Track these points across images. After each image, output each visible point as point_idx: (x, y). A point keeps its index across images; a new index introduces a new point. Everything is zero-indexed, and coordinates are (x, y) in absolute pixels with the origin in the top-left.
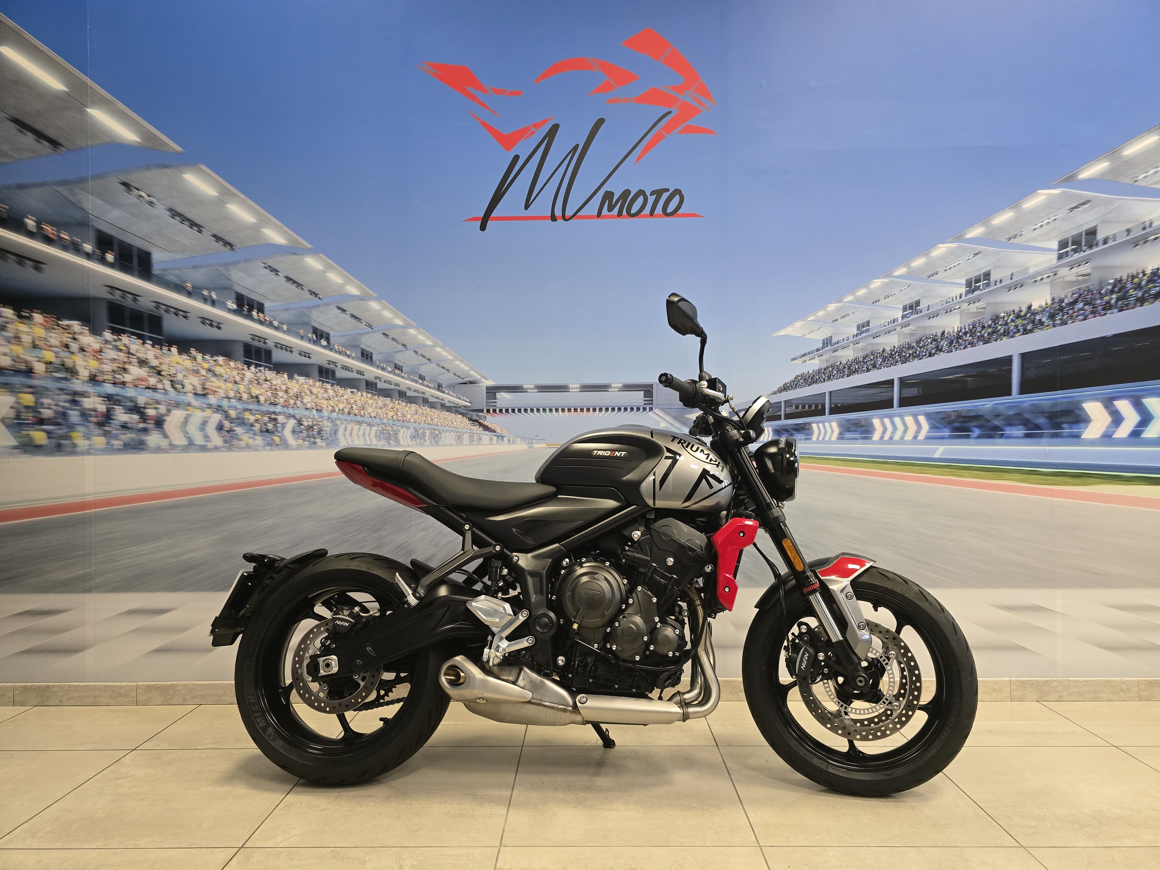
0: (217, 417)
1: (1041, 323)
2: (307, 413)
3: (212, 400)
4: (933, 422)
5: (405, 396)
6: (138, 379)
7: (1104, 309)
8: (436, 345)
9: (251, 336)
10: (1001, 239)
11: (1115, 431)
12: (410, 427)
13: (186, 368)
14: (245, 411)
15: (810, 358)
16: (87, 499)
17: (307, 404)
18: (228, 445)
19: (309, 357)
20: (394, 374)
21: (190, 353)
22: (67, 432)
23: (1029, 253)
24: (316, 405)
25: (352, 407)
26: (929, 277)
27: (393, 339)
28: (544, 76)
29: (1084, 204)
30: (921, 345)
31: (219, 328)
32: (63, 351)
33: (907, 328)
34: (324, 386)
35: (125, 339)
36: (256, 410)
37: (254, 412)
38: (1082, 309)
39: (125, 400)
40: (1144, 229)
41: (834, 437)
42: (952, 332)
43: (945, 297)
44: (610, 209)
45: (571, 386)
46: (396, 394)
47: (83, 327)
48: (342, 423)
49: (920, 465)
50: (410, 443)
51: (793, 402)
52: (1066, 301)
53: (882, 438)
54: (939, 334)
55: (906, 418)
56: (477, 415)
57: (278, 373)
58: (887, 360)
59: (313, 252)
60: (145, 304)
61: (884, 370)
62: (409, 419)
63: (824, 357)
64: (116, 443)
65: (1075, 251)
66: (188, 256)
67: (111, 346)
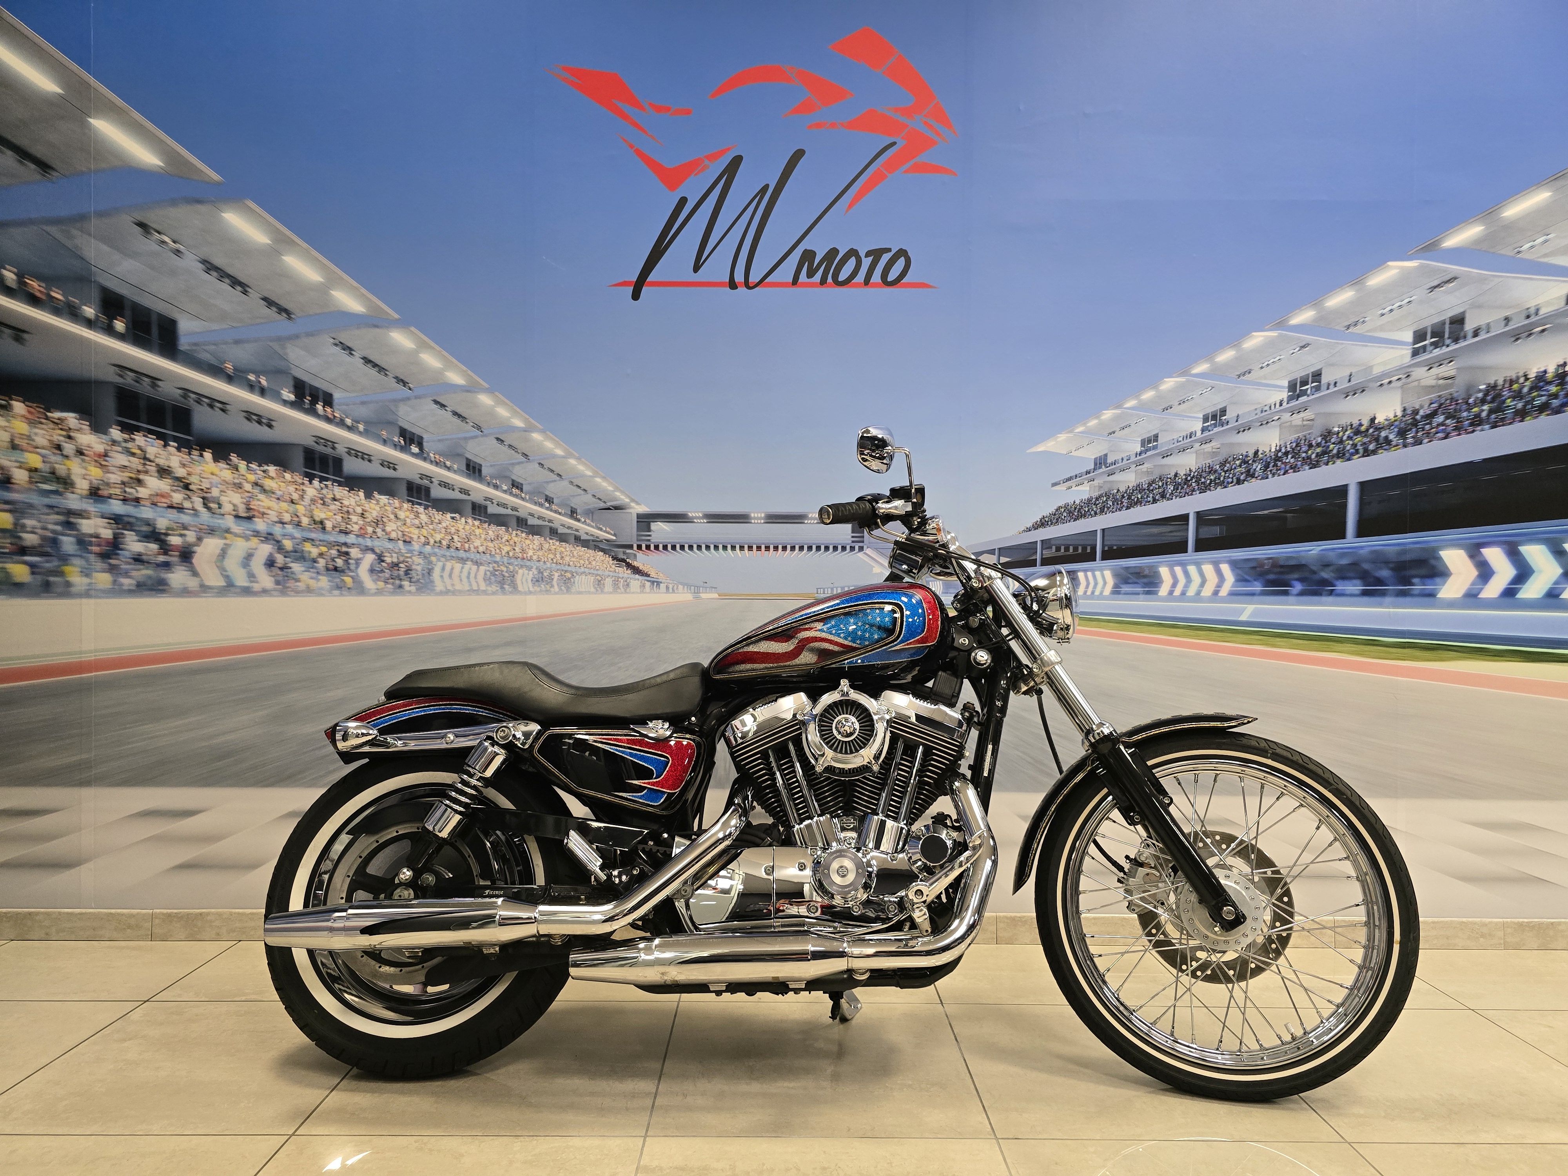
0: (266, 549)
1: (1388, 441)
2: (390, 545)
3: (260, 525)
4: (1240, 572)
5: (526, 524)
6: (157, 495)
7: (1471, 424)
8: (569, 455)
9: (314, 439)
10: (1336, 328)
11: (1482, 589)
12: (532, 567)
13: (224, 481)
14: (304, 541)
15: (1077, 483)
16: (86, 658)
17: (390, 533)
18: (280, 587)
19: (395, 469)
20: (511, 494)
21: (230, 460)
22: (59, 566)
23: (1375, 346)
24: (404, 535)
25: (453, 538)
26: (1239, 376)
27: (510, 446)
28: (722, 89)
29: (1448, 281)
30: (1226, 469)
31: (270, 426)
32: (53, 453)
33: (1208, 445)
34: (415, 510)
35: (140, 439)
36: (320, 541)
37: (318, 543)
38: (1442, 424)
39: (138, 523)
40: (1528, 317)
41: (1107, 591)
42: (1268, 451)
43: (1259, 403)
44: (810, 274)
45: (752, 515)
46: (514, 522)
47: (81, 421)
48: (439, 560)
49: (1222, 630)
50: (531, 589)
51: (1053, 542)
52: (1421, 413)
53: (1171, 593)
54: (1251, 454)
55: (1203, 567)
56: (624, 553)
57: (351, 489)
58: (1180, 487)
59: (403, 324)
60: (168, 391)
61: (1176, 501)
62: (531, 556)
63: (1096, 482)
64: (127, 582)
65: (1435, 345)
66: (227, 326)
67: (120, 449)
